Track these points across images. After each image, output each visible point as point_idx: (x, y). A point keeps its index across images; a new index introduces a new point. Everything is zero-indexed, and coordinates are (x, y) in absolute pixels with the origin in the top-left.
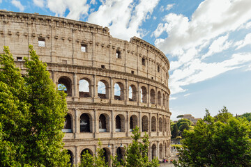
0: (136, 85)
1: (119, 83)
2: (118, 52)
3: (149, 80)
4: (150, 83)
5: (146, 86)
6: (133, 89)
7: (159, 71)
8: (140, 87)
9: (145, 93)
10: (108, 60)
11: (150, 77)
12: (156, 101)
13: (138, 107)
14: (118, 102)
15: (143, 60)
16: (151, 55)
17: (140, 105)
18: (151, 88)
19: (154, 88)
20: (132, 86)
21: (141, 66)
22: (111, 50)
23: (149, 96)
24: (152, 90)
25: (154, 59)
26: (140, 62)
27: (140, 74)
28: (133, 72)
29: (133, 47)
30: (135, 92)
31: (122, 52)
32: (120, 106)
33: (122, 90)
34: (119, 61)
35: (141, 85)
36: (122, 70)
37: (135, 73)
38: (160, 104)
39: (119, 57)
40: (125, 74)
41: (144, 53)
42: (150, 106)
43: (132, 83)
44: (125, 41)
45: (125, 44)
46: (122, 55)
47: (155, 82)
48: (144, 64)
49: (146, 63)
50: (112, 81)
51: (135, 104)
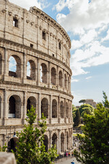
0: (36, 61)
1: (15, 57)
2: (16, 20)
3: (50, 57)
4: (51, 60)
5: (47, 63)
6: (32, 65)
7: (60, 48)
8: (40, 63)
9: (45, 72)
10: (3, 27)
11: (51, 54)
12: (57, 82)
13: (37, 87)
14: (12, 79)
15: (44, 34)
16: (52, 30)
17: (39, 85)
18: (52, 66)
19: (56, 67)
20: (31, 61)
21: (41, 40)
22: (7, 16)
23: (49, 75)
24: (53, 69)
25: (55, 34)
26: (40, 36)
27: (40, 49)
28: (32, 45)
29: (33, 18)
30: (34, 68)
31: (20, 20)
32: (16, 84)
33: (19, 65)
34: (15, 30)
35: (41, 62)
36: (19, 41)
37: (35, 47)
38: (61, 85)
39: (16, 25)
40: (22, 46)
41: (45, 26)
42: (51, 86)
43: (31, 58)
44: (24, 9)
45: (24, 12)
46: (20, 24)
47: (56, 60)
48: (44, 38)
49: (47, 38)
50: (7, 52)
51: (34, 83)
